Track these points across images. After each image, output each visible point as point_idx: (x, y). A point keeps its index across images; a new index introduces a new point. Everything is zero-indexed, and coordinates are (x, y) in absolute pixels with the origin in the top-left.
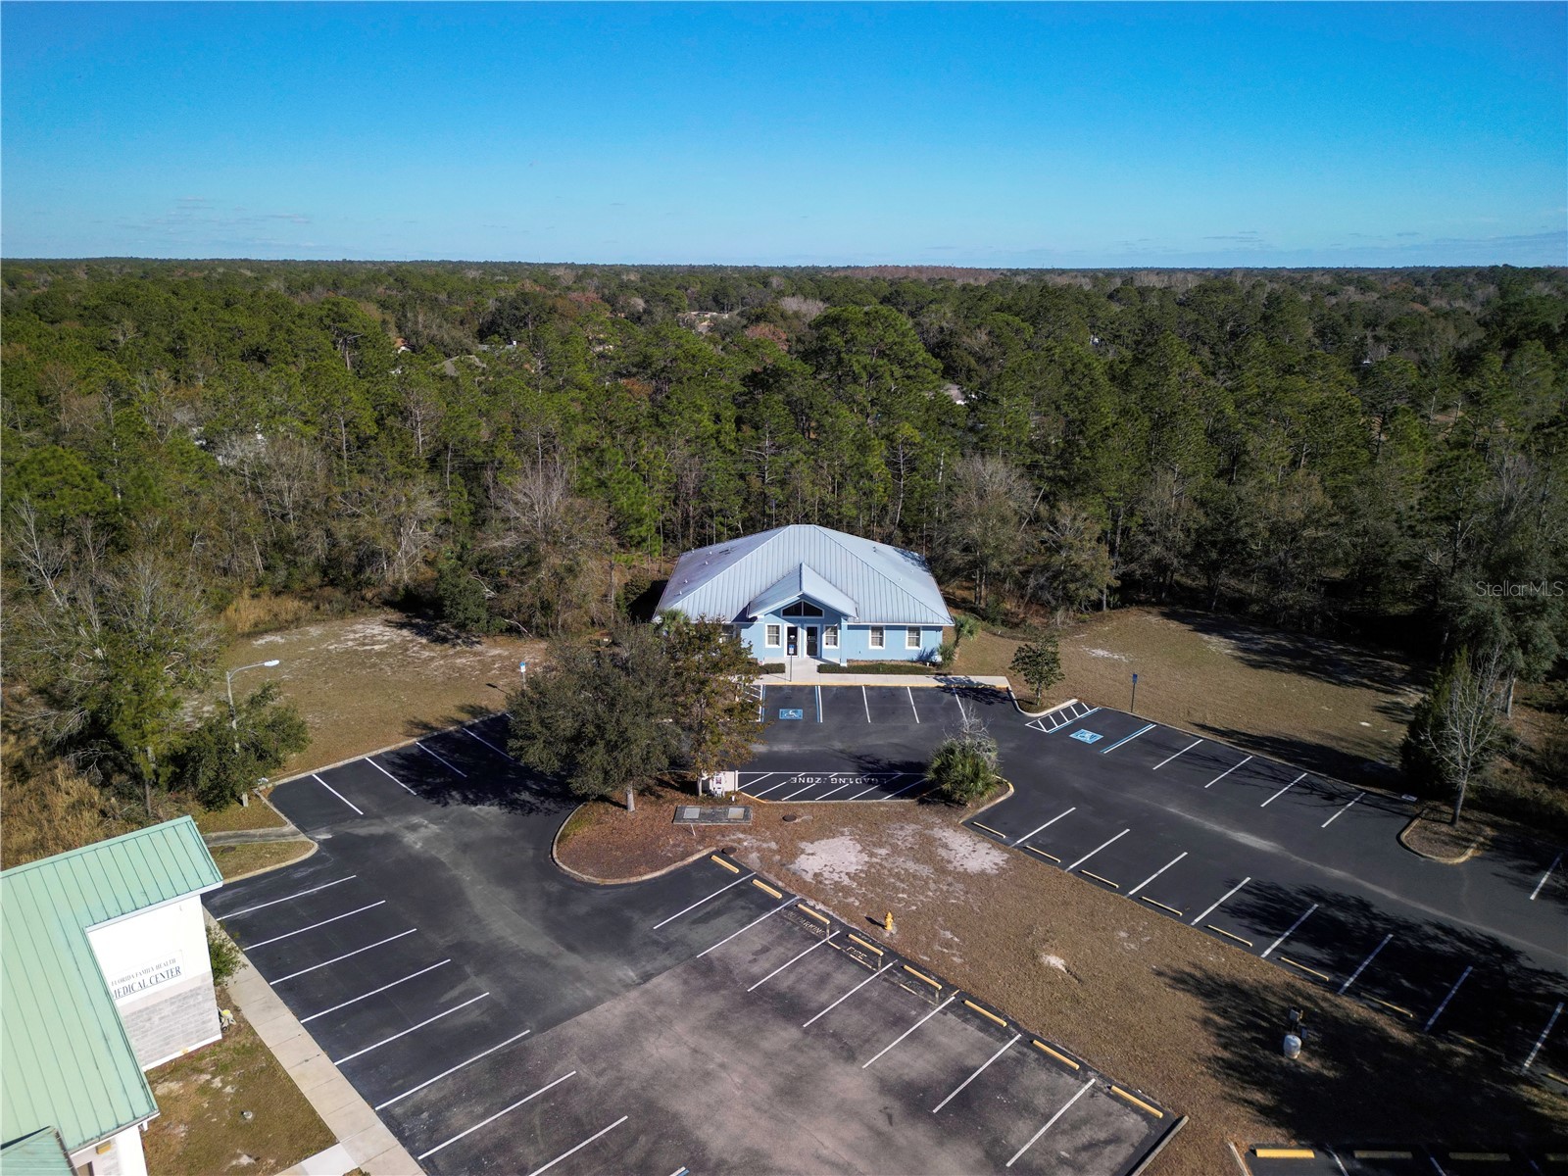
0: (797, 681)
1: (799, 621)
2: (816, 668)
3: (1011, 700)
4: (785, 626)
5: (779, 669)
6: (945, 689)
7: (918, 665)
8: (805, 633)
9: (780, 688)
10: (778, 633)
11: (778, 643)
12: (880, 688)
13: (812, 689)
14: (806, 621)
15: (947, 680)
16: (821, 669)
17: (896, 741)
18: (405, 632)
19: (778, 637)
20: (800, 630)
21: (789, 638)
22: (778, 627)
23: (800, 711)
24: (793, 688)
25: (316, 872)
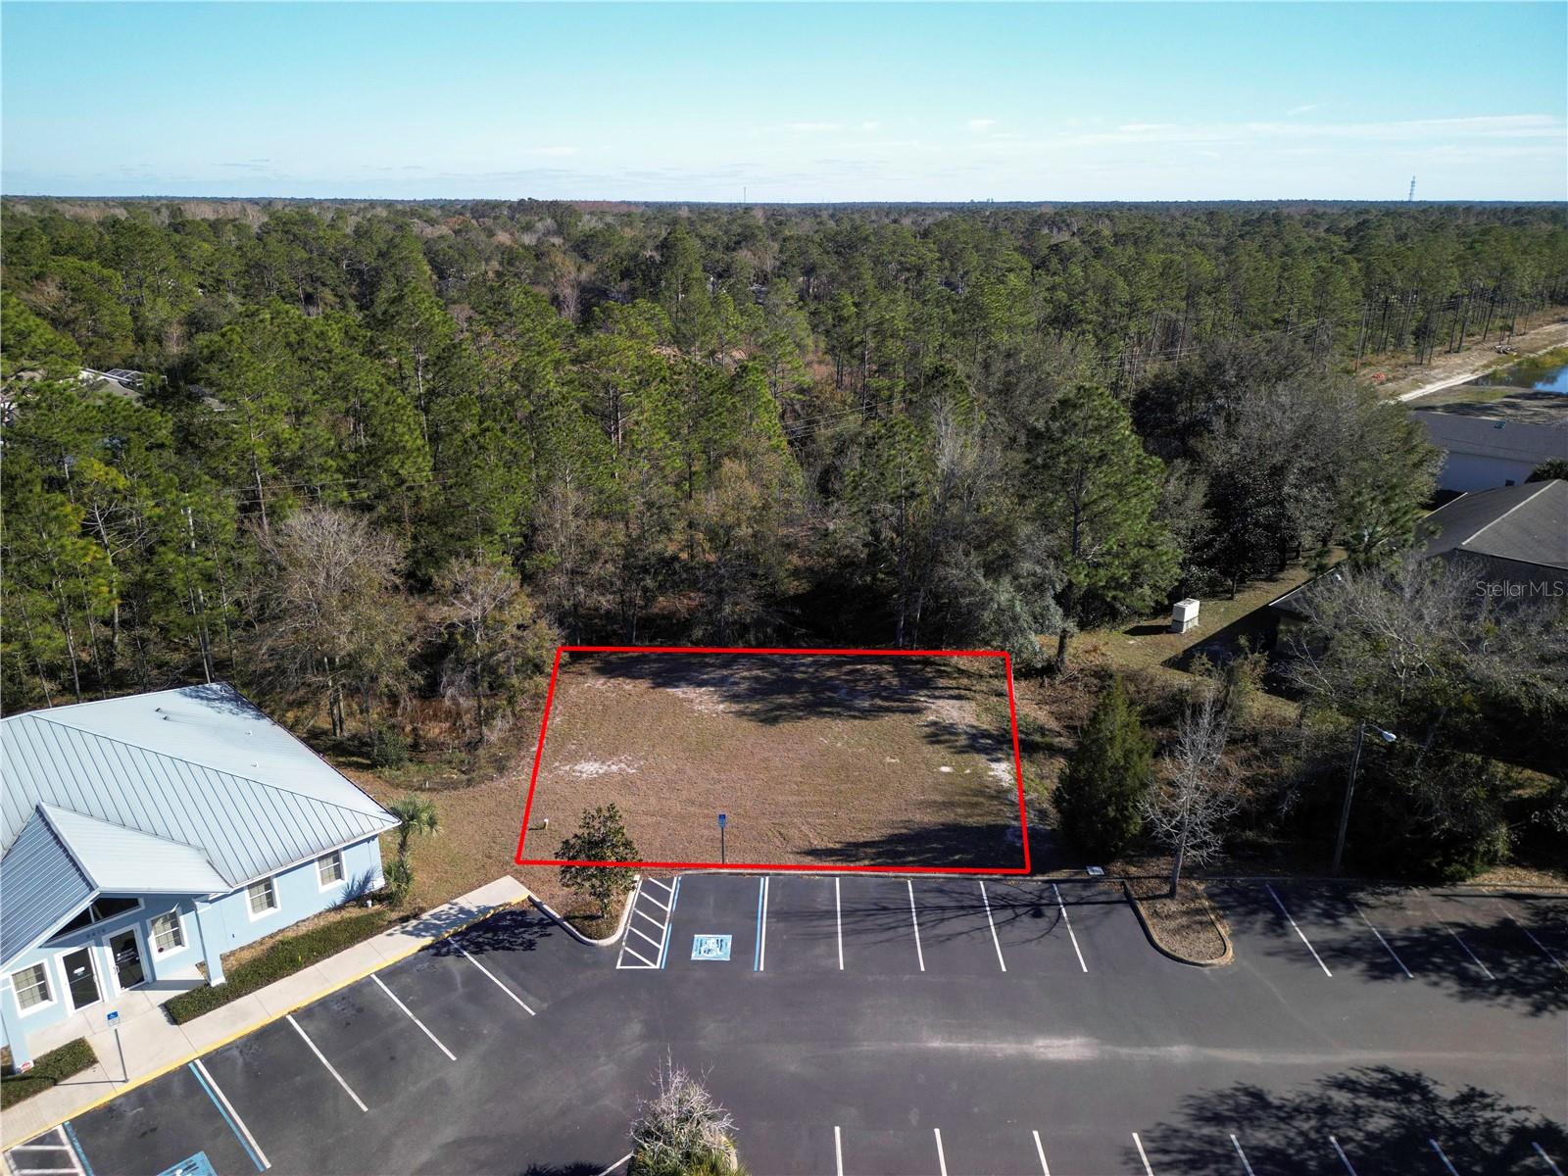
0: (143, 1073)
2: (161, 1016)
3: (554, 922)
4: (56, 958)
5: (74, 1058)
6: (439, 949)
7: (353, 912)
8: (108, 951)
9: (110, 1112)
10: (42, 976)
11: (45, 997)
12: (323, 1003)
13: (185, 1072)
14: (103, 931)
15: (427, 927)
16: (177, 1012)
17: (448, 1133)
19: (44, 987)
20: (93, 951)
21: (71, 976)
22: (39, 968)
23: (200, 1159)
24: (141, 1094)
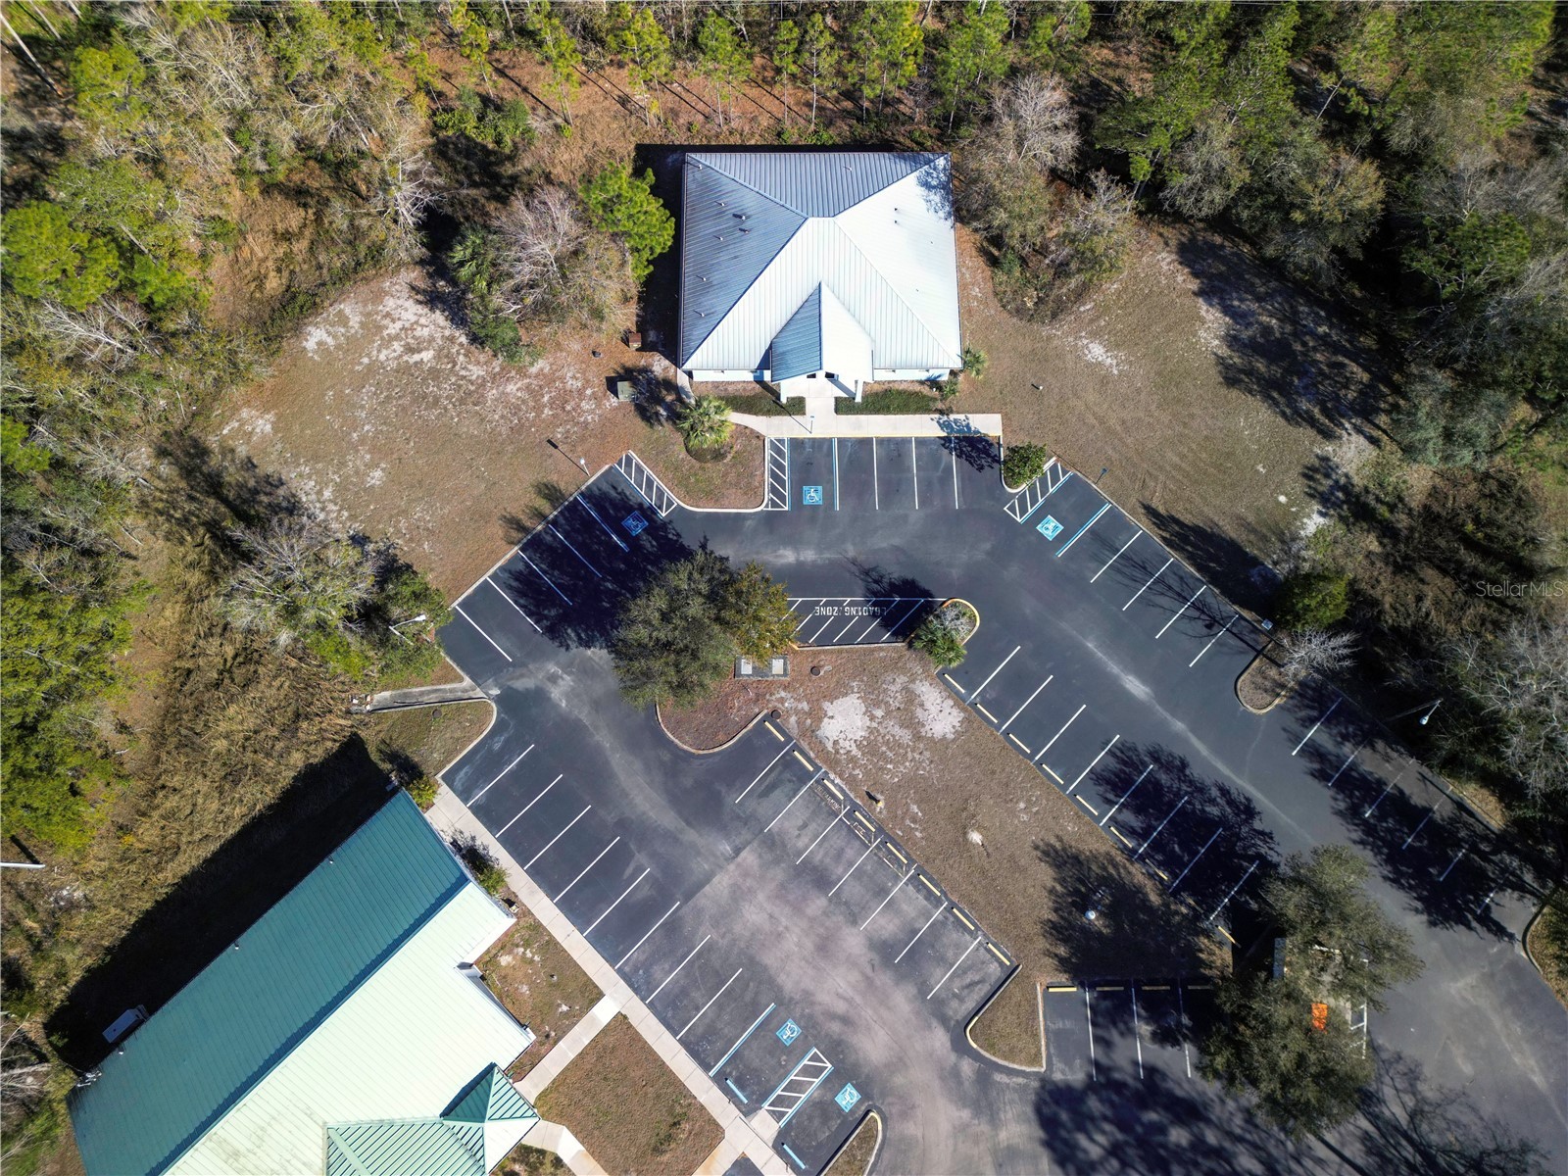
3: (998, 461)
5: (800, 406)
6: (944, 442)
7: (926, 388)
9: (802, 444)
12: (889, 441)
13: (831, 442)
15: (948, 425)
16: (838, 406)
17: (897, 541)
23: (820, 489)
24: (814, 442)
25: (507, 741)
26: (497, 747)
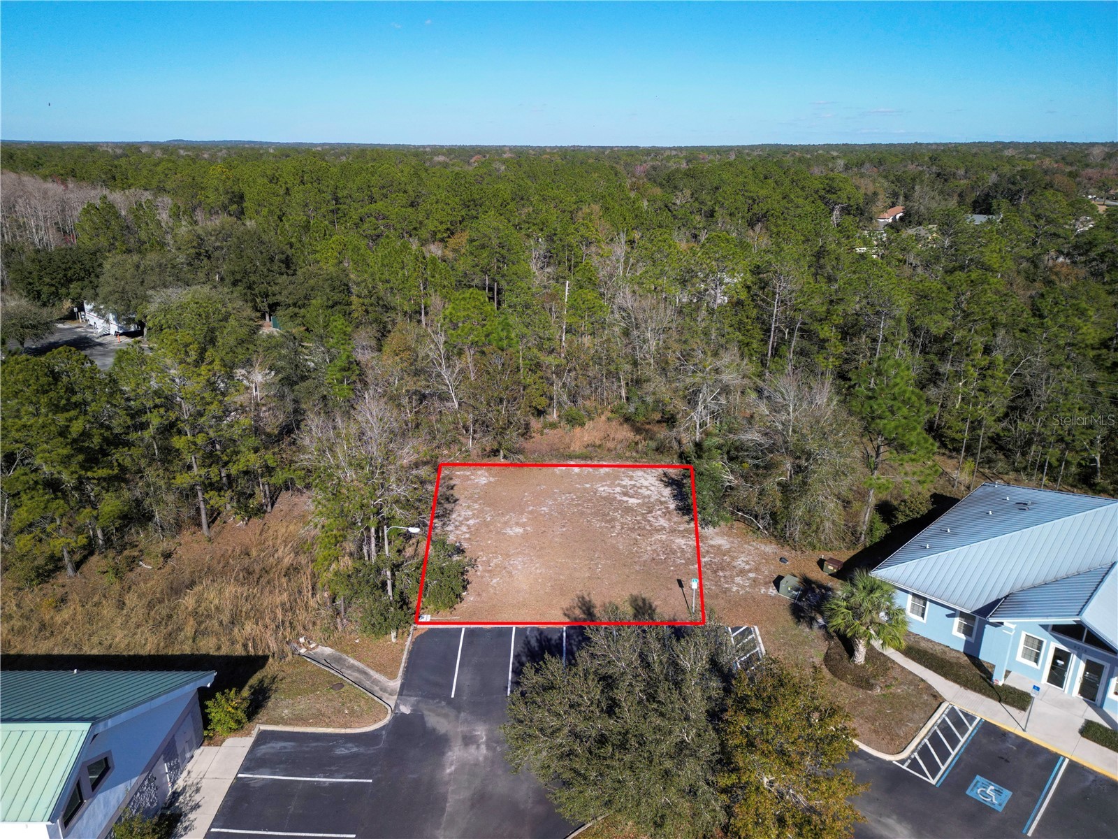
0: (1035, 735)
1: (1075, 647)
2: (1080, 723)
4: (1052, 645)
5: (1019, 700)
8: (1082, 665)
9: (1002, 735)
10: (1039, 648)
11: (1036, 661)
13: (1054, 758)
14: (1086, 651)
16: (1089, 730)
18: (667, 492)
19: (1038, 655)
20: (1074, 658)
21: (1054, 663)
22: (1041, 642)
23: (1007, 794)
24: (1024, 743)
25: (355, 756)
26: (341, 751)
